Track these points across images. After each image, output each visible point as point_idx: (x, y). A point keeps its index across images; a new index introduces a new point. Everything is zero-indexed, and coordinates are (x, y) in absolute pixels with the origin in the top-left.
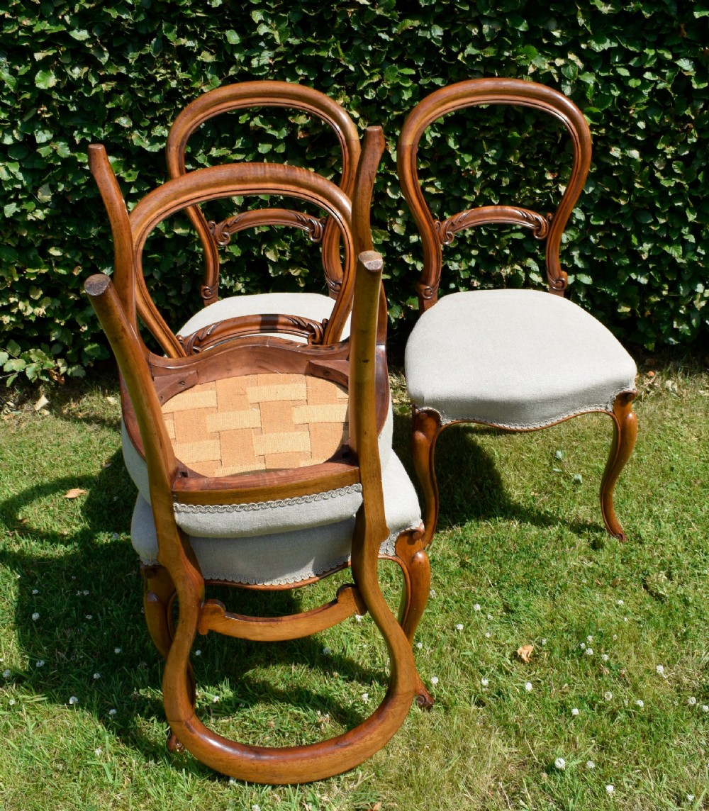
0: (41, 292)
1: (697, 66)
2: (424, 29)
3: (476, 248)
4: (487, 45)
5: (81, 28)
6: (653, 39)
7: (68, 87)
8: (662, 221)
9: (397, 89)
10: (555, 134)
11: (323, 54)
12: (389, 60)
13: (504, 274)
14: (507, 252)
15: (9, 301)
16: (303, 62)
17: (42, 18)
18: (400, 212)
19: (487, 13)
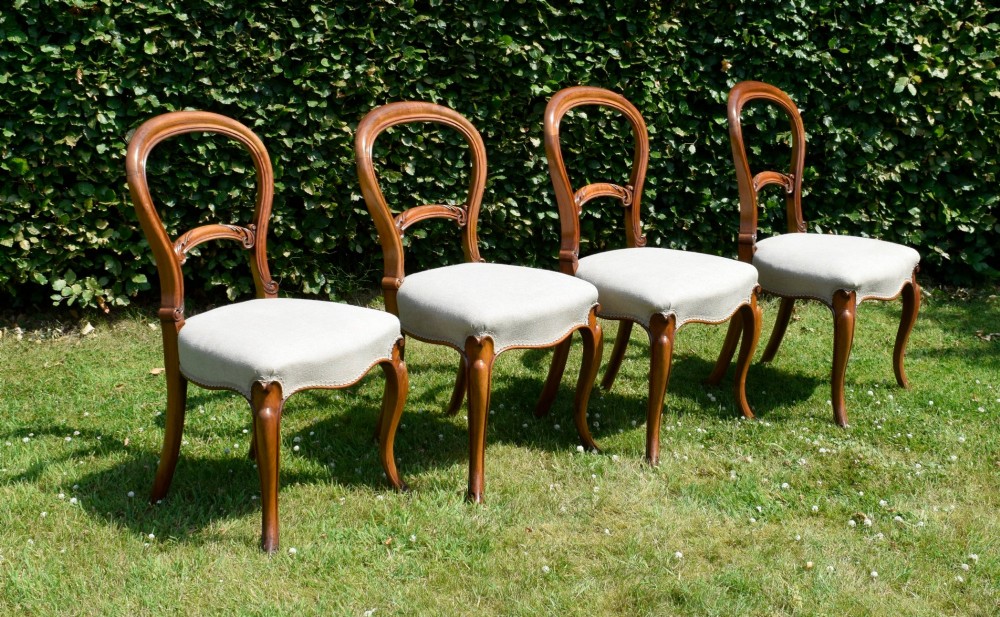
0: (107, 224)
1: (622, 53)
2: (430, 21)
4: (476, 34)
5: (182, 12)
6: (590, 34)
7: (166, 54)
8: (608, 167)
9: (413, 63)
10: (526, 99)
11: (359, 36)
12: (407, 43)
13: (490, 210)
14: (493, 191)
15: (77, 230)
16: (344, 42)
17: (154, 4)
18: (411, 158)
19: (476, 13)
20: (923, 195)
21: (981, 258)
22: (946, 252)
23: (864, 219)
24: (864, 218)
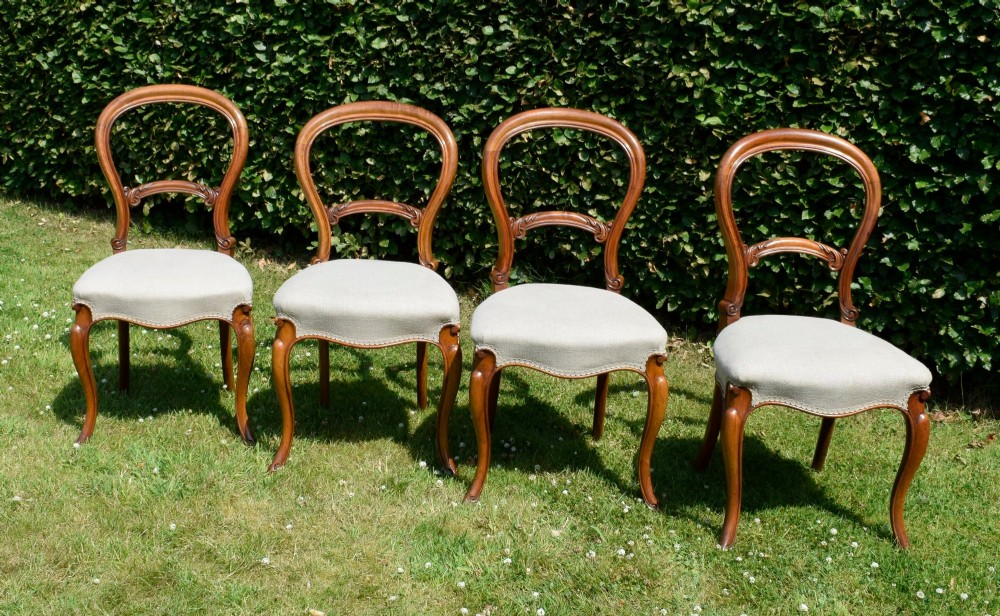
1: (801, 91)
2: (602, 38)
3: (644, 213)
5: (405, 14)
7: (392, 50)
9: (586, 79)
12: (582, 58)
13: (665, 241)
14: (668, 222)
16: (529, 52)
18: (588, 173)
19: (648, 33)
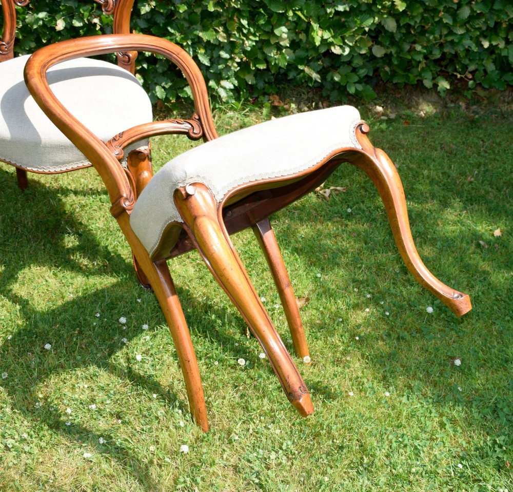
20: (291, 14)
21: (356, 79)
22: (318, 73)
23: (221, 39)
24: (222, 37)
